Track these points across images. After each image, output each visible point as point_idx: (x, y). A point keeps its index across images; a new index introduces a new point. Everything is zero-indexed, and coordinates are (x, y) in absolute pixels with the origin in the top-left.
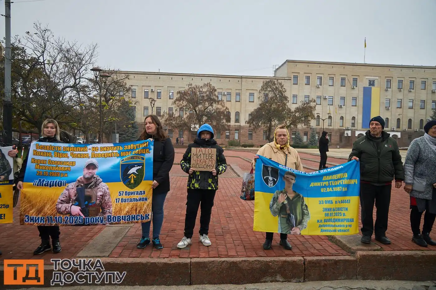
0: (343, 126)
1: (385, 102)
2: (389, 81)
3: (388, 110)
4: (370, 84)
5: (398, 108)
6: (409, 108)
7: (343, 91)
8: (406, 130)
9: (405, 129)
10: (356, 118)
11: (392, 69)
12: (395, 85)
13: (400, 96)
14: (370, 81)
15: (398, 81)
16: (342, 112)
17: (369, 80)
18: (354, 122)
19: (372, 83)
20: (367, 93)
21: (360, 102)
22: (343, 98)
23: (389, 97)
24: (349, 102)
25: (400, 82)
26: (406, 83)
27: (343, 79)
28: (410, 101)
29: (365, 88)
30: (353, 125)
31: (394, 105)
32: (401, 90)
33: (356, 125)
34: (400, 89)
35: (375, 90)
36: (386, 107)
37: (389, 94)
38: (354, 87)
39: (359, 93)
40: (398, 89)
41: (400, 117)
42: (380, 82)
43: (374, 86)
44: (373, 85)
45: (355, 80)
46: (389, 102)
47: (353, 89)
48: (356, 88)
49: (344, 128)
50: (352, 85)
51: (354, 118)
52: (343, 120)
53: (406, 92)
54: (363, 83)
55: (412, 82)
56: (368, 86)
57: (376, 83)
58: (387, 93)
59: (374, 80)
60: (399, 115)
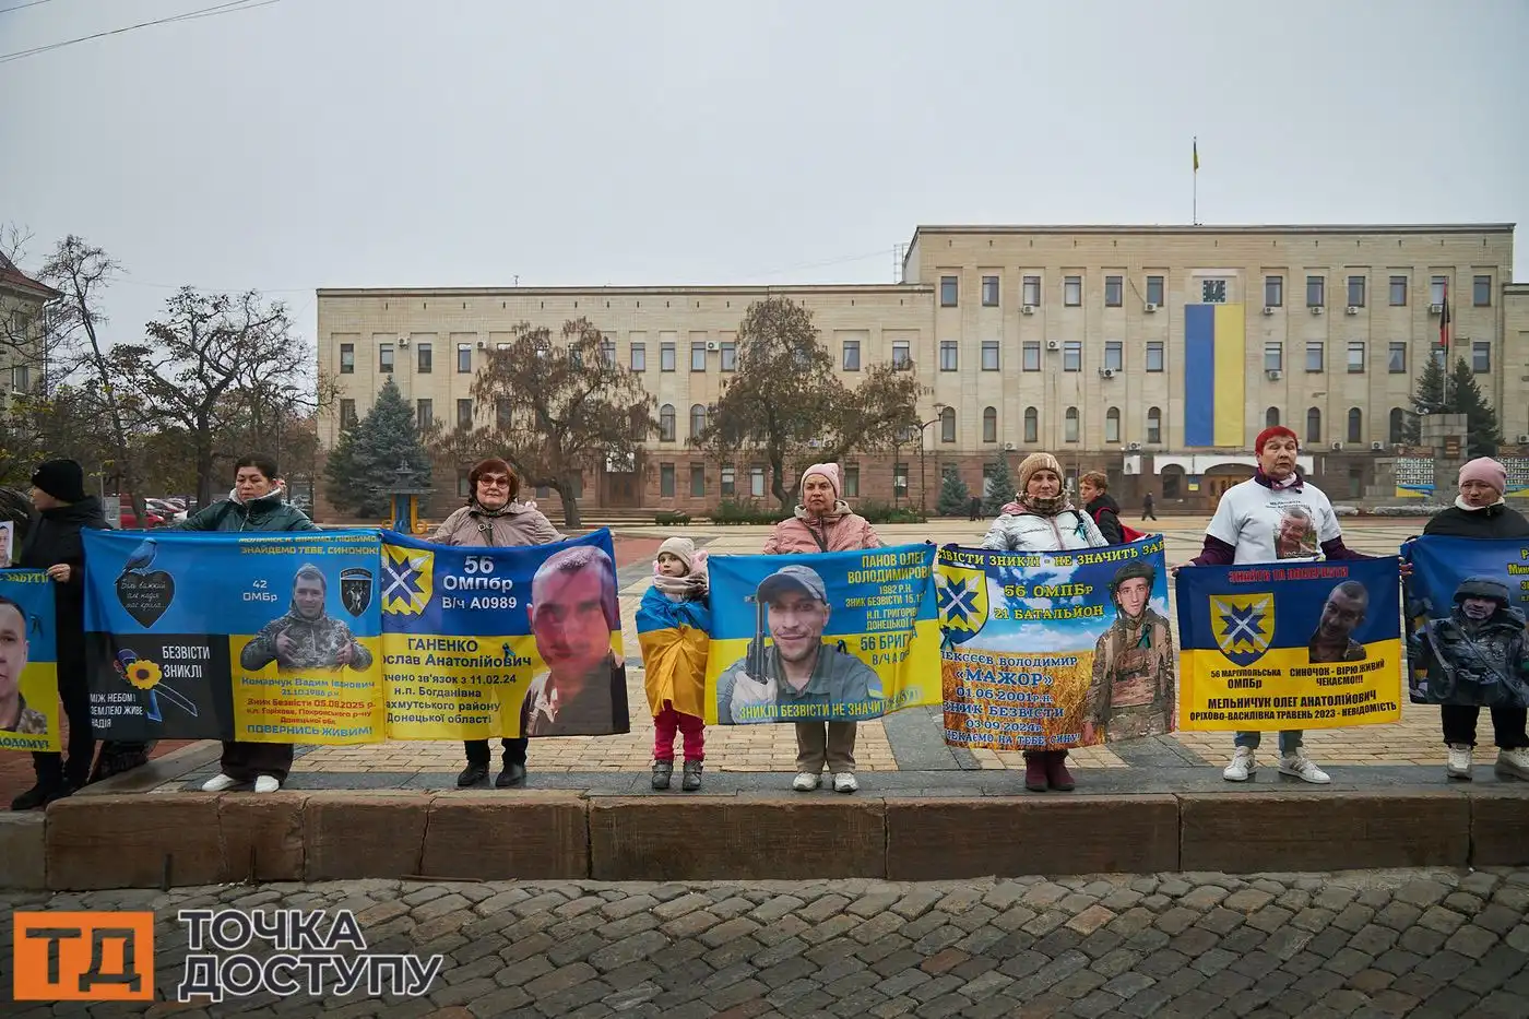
0: (1118, 441)
1: (1263, 352)
2: (1274, 283)
3: (1274, 379)
4: (1208, 296)
5: (1309, 372)
6: (1350, 372)
7: (1115, 323)
8: (1341, 447)
9: (1337, 445)
10: (1164, 411)
11: (1282, 240)
12: (1295, 293)
13: (1316, 331)
14: (1208, 285)
15: (1306, 280)
16: (1115, 394)
17: (1205, 282)
18: (1156, 426)
19: (1214, 291)
20: (1199, 326)
21: (1176, 356)
22: (1115, 347)
23: (1278, 336)
24: (1136, 358)
25: (1315, 283)
26: (1336, 285)
27: (1113, 283)
28: (1352, 346)
29: (1189, 309)
30: (1155, 435)
31: (1296, 363)
32: (1317, 310)
33: (1163, 437)
34: (1314, 304)
35: (1228, 320)
36: (1267, 371)
37: (1277, 328)
38: (1150, 307)
39: (1169, 326)
40: (1309, 306)
41: (1319, 403)
42: (1242, 289)
43: (1223, 300)
44: (1220, 296)
45: (1156, 285)
46: (1278, 352)
47: (1150, 312)
48: (1161, 309)
49: (1123, 449)
50: (1145, 299)
51: (1155, 413)
52: (1118, 418)
53: (1337, 315)
54: (1185, 292)
55: (1357, 283)
56: (1201, 302)
57: (1229, 289)
58: (1268, 324)
59: (1223, 282)
60: (1315, 395)
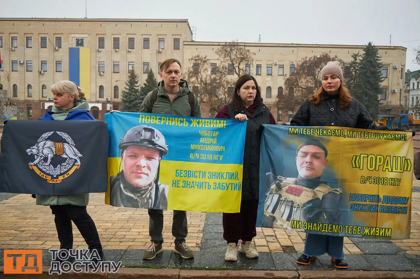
0: (46, 97)
1: (97, 65)
2: (101, 41)
3: (101, 75)
4: (78, 44)
5: (114, 72)
6: (128, 73)
7: (44, 54)
11: (104, 24)
12: (109, 43)
13: (117, 57)
14: (78, 40)
15: (113, 39)
16: (44, 80)
17: (76, 39)
19: (80, 42)
20: (74, 55)
21: (65, 66)
22: (44, 63)
23: (103, 59)
24: (50, 67)
25: (116, 40)
26: (124, 42)
27: (43, 40)
29: (71, 49)
31: (108, 69)
32: (117, 50)
35: (84, 53)
36: (99, 72)
37: (103, 56)
38: (55, 48)
39: (63, 55)
40: (114, 48)
41: (118, 84)
42: (91, 42)
43: (83, 46)
44: (82, 44)
45: (59, 40)
46: (103, 65)
47: (56, 50)
48: (60, 49)
50: (54, 45)
52: (46, 89)
53: (124, 52)
54: (69, 43)
55: (131, 40)
56: (76, 47)
57: (85, 42)
58: (99, 55)
59: (83, 39)
60: (116, 81)
